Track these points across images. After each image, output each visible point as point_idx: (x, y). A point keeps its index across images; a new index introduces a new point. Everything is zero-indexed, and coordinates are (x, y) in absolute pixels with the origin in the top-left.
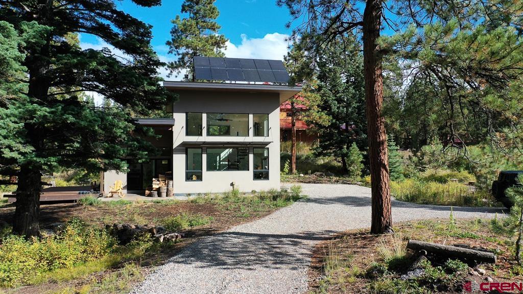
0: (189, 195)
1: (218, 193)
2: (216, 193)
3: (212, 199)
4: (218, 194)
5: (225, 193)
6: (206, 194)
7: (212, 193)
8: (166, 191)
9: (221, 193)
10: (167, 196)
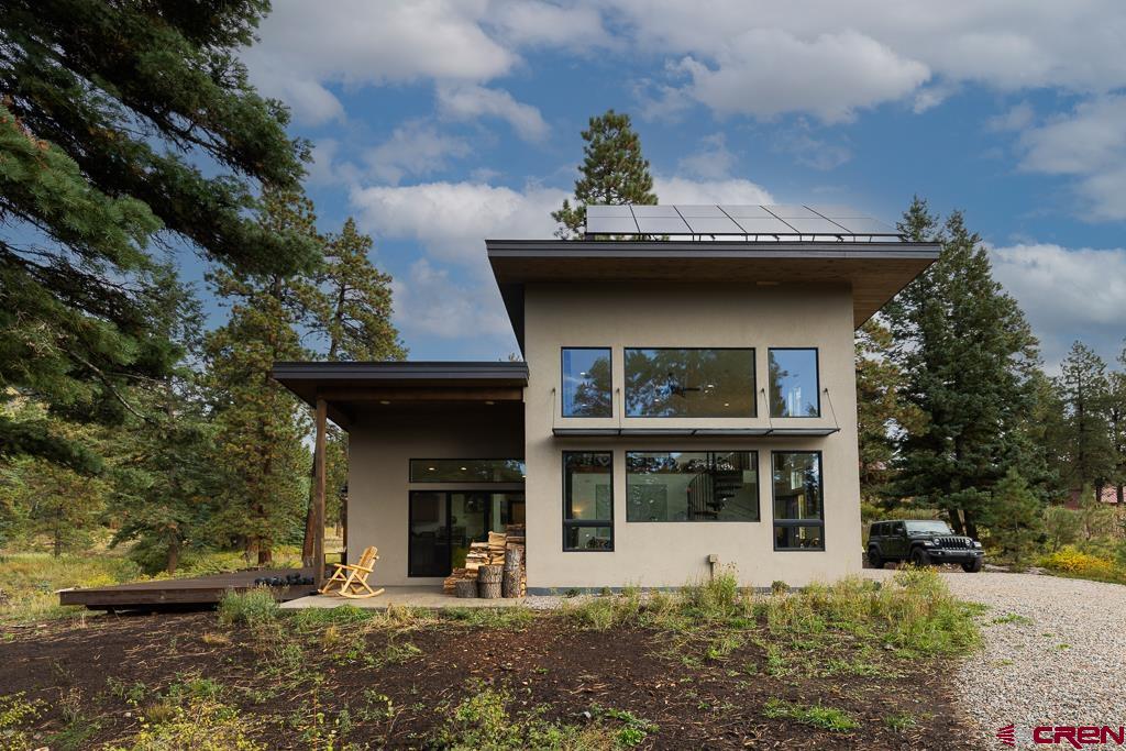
0: (572, 592)
1: (662, 589)
2: (656, 590)
3: (642, 609)
4: (662, 594)
5: (684, 590)
6: (623, 591)
7: (644, 589)
8: (498, 579)
9: (672, 590)
10: (504, 594)
